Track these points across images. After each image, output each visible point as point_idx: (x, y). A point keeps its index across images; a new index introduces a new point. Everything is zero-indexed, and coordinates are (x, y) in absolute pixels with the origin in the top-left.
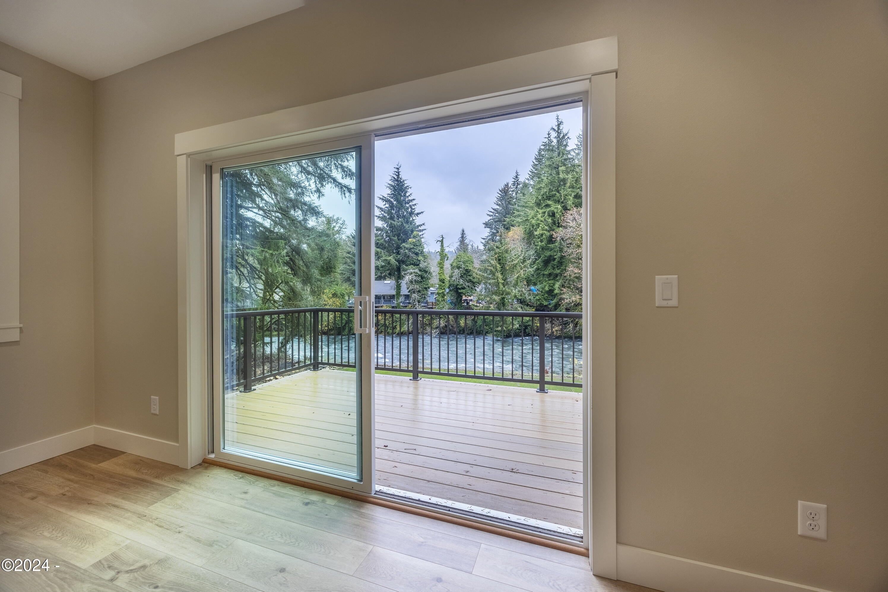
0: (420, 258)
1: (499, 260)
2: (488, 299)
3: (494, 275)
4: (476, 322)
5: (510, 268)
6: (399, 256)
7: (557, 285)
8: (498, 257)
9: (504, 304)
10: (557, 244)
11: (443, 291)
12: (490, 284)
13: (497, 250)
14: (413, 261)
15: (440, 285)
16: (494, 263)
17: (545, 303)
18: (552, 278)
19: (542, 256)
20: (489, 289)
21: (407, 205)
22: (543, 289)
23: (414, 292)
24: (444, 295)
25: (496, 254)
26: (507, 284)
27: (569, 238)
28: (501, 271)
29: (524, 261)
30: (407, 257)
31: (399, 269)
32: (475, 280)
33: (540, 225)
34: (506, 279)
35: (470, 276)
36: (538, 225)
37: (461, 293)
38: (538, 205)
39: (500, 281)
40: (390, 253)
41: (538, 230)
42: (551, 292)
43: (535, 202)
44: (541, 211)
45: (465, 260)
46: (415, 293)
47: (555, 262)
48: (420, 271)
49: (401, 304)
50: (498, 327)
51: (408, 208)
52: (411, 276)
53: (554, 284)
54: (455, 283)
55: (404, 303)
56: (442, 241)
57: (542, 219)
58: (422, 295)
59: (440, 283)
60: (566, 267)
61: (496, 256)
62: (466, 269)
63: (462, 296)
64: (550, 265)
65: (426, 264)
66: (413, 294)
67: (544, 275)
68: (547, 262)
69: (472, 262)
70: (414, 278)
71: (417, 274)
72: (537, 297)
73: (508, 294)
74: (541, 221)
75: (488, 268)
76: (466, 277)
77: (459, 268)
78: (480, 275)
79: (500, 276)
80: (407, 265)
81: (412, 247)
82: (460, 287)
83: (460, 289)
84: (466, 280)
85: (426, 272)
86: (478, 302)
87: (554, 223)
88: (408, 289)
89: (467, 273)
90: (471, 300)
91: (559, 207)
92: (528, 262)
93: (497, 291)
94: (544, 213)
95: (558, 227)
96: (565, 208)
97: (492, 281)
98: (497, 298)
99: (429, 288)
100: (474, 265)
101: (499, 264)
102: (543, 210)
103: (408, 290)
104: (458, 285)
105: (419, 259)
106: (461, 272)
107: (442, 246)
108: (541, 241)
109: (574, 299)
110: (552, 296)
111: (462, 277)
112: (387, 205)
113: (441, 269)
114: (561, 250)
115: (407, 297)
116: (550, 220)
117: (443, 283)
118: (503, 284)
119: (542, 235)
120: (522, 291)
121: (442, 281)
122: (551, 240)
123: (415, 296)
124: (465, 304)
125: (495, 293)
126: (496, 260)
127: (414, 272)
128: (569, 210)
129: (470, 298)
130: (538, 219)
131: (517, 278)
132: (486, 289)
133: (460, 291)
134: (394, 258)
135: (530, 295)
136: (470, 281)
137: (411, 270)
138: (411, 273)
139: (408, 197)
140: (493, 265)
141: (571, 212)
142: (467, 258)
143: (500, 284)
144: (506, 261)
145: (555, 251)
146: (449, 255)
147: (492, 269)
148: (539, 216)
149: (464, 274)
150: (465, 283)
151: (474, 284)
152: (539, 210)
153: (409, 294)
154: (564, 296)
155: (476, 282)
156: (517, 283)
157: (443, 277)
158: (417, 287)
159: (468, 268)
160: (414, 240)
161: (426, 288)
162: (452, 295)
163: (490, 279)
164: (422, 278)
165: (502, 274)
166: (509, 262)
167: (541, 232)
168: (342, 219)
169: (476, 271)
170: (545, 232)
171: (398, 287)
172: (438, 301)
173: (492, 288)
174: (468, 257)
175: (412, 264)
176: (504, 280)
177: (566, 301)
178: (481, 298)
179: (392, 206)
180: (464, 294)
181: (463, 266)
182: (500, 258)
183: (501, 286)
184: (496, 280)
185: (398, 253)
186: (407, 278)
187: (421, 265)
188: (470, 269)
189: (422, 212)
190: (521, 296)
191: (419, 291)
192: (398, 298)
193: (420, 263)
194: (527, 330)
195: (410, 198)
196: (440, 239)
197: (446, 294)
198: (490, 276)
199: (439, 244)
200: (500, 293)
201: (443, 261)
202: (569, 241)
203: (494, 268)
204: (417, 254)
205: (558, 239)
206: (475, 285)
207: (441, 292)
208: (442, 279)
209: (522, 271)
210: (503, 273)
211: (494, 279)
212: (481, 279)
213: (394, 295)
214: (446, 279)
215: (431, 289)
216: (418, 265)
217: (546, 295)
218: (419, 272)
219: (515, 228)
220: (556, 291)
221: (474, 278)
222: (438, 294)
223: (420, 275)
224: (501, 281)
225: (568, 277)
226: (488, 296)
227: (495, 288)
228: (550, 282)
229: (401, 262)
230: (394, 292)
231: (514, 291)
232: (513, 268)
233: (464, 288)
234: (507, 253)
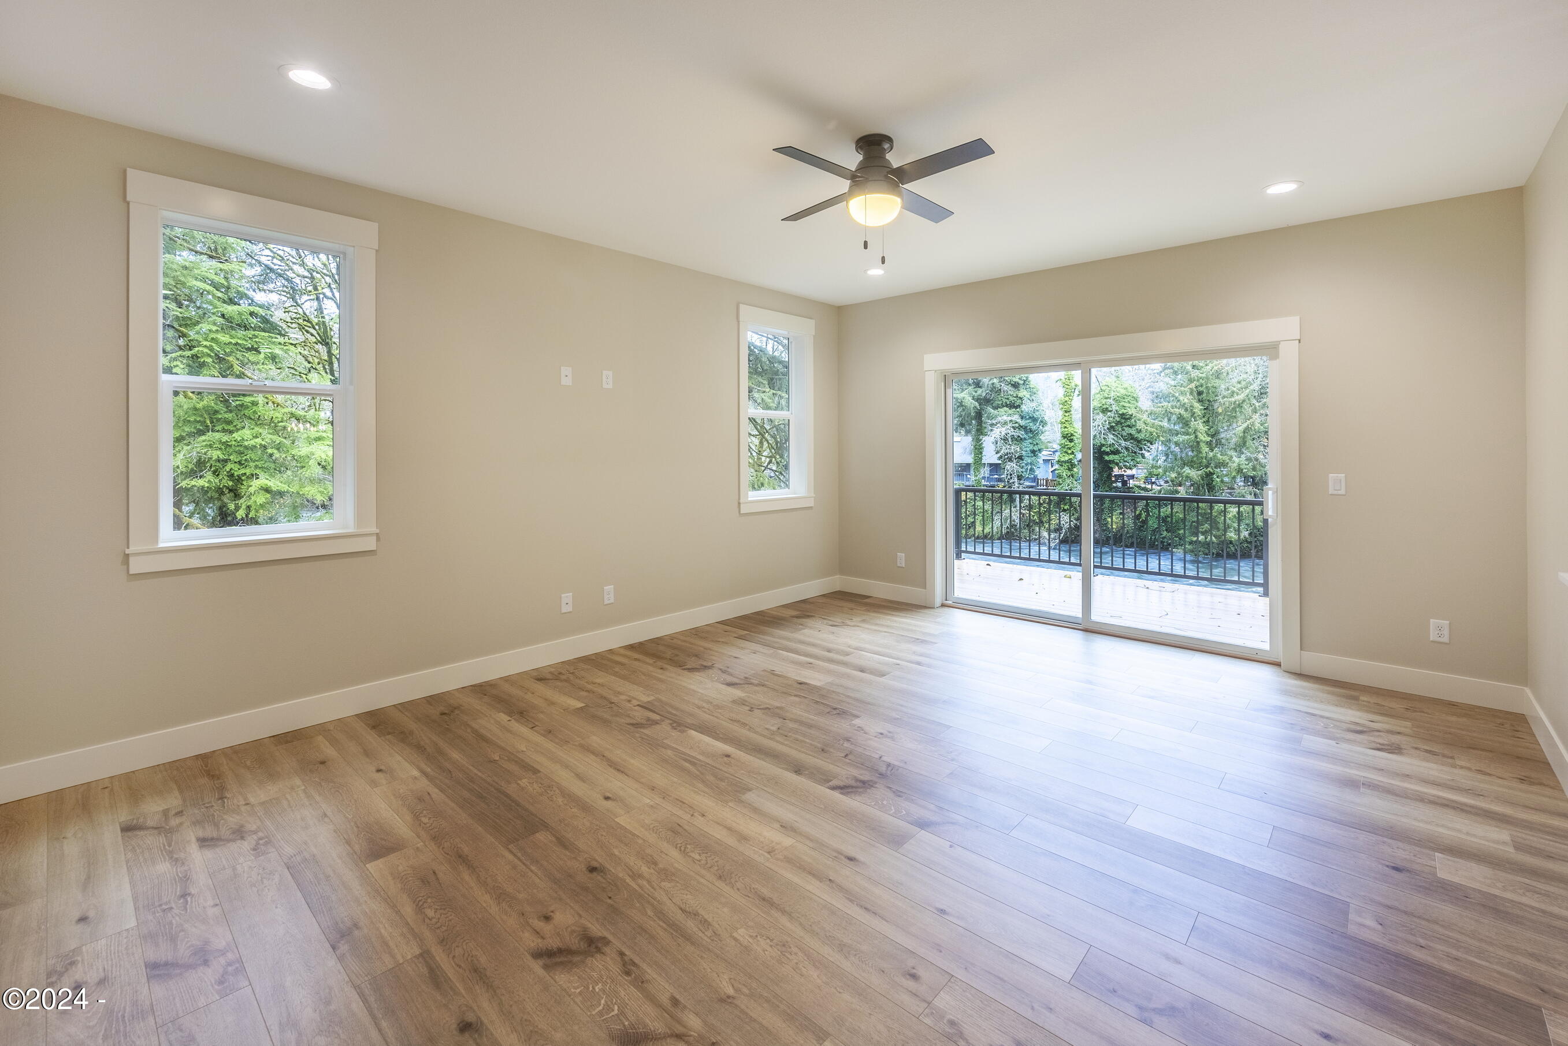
0: (1023, 393)
1: (1200, 393)
2: (1173, 475)
3: (1186, 424)
5: (1226, 410)
6: (980, 391)
8: (1196, 387)
9: (1210, 485)
11: (1071, 456)
12: (1177, 444)
13: (1196, 373)
14: (1008, 399)
15: (1063, 446)
16: (1186, 401)
20: (1176, 456)
23: (1010, 460)
24: (1072, 465)
25: (1191, 381)
26: (1219, 443)
28: (1204, 417)
29: (1262, 395)
30: (996, 392)
31: (979, 415)
32: (1141, 436)
34: (1217, 433)
35: (1131, 427)
37: (1110, 462)
39: (1202, 438)
45: (1118, 394)
46: (1012, 461)
48: (1022, 417)
49: (984, 482)
50: (1196, 534)
52: (1004, 429)
54: (1097, 442)
55: (989, 479)
58: (1026, 465)
59: (1063, 441)
61: (1193, 385)
62: (1120, 412)
63: (1111, 469)
65: (1034, 404)
66: (1009, 463)
69: (1136, 399)
70: (1011, 432)
71: (1017, 425)
73: (1223, 464)
75: (1172, 411)
76: (1120, 429)
77: (1105, 411)
78: (1153, 425)
79: (1202, 428)
80: (996, 408)
82: (1108, 450)
83: (1108, 454)
84: (1122, 436)
85: (1034, 420)
86: (1147, 480)
88: (997, 452)
89: (1123, 421)
90: (1132, 477)
93: (1195, 459)
97: (1181, 438)
98: (1194, 474)
99: (1040, 450)
100: (1139, 404)
101: (1200, 401)
103: (999, 455)
104: (1102, 445)
105: (1020, 395)
106: (1111, 419)
111: (1111, 428)
113: (1067, 414)
115: (995, 468)
117: (1071, 441)
118: (1209, 444)
120: (1257, 459)
121: (1068, 437)
123: (1010, 466)
124: (1119, 485)
125: (1191, 464)
126: (1191, 393)
127: (1011, 421)
129: (1129, 472)
131: (1244, 432)
132: (1167, 455)
133: (1107, 458)
134: (970, 394)
136: (1131, 437)
137: (1005, 418)
138: (1005, 423)
140: (1185, 404)
142: (1124, 392)
143: (1202, 445)
144: (1216, 396)
147: (1182, 412)
149: (1118, 423)
150: (1120, 441)
151: (1139, 443)
153: (1000, 462)
155: (1145, 440)
156: (1245, 443)
157: (1070, 430)
158: (1016, 449)
159: (1125, 411)
161: (1033, 452)
163: (1177, 435)
164: (1027, 431)
165: (1207, 422)
166: (1224, 397)
169: (1145, 417)
171: (978, 450)
172: (1060, 476)
173: (1181, 452)
174: (1126, 389)
175: (1007, 406)
176: (1213, 436)
178: (1155, 471)
180: (1117, 464)
181: (1114, 408)
182: (1201, 389)
183: (1205, 449)
184: (1193, 437)
185: (979, 385)
186: (998, 432)
187: (1023, 407)
188: (1130, 413)
190: (1254, 469)
191: (1020, 458)
192: (977, 470)
193: (1022, 403)
197: (1076, 463)
198: (1177, 427)
200: (1200, 463)
201: (1071, 398)
203: (1186, 410)
204: (1016, 386)
206: (1141, 446)
207: (1067, 458)
208: (1067, 434)
209: (1256, 417)
210: (1208, 421)
211: (1188, 434)
212: (1157, 433)
213: (968, 465)
214: (1075, 434)
215: (1044, 453)
216: (1019, 406)
218: (1019, 421)
221: (1139, 431)
222: (1060, 463)
223: (1022, 427)
224: (1204, 437)
226: (1172, 469)
227: (1190, 453)
229: (984, 401)
230: (969, 459)
231: (1235, 459)
232: (1234, 409)
233: (1116, 452)
234: (1218, 377)
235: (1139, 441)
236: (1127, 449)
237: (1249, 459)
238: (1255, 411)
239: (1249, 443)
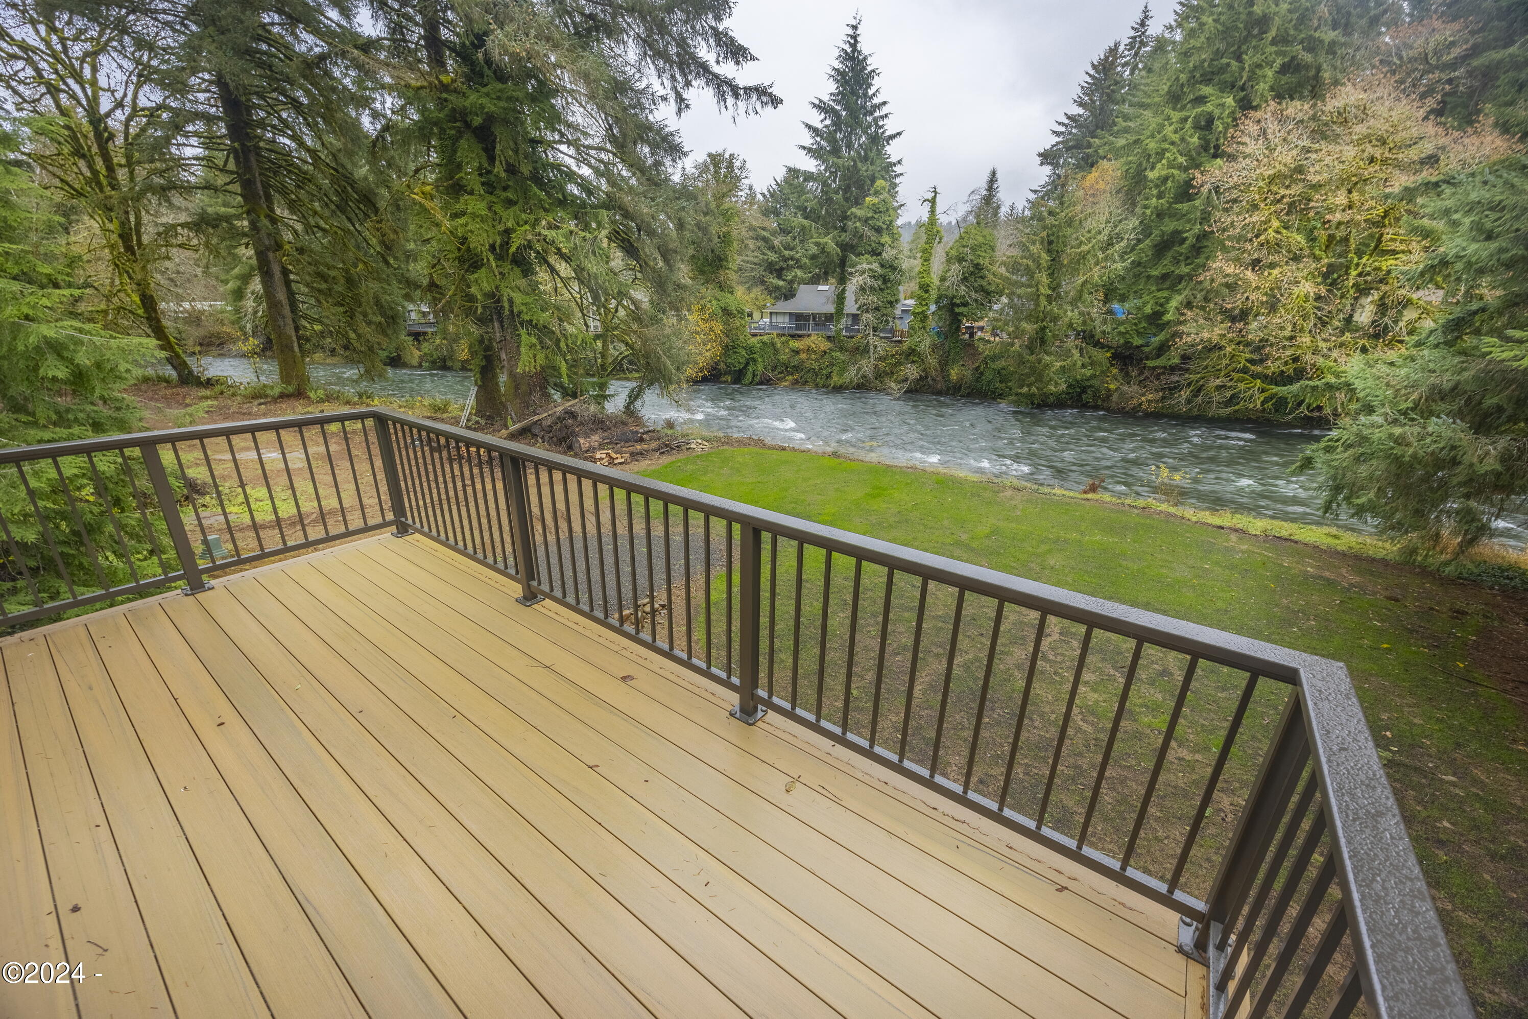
0: (885, 239)
1: (1050, 243)
2: (1011, 329)
3: (1032, 277)
4: (982, 374)
5: (1070, 262)
6: (844, 236)
7: (1174, 303)
8: (1048, 236)
9: (1043, 342)
10: (1197, 203)
11: (925, 308)
13: (1050, 220)
14: (870, 245)
16: (1035, 250)
17: (1137, 341)
18: (1167, 284)
19: (1156, 232)
21: (869, 119)
22: (1139, 309)
23: (867, 311)
24: (925, 317)
25: (1044, 228)
26: (1059, 296)
27: (1235, 187)
28: (1049, 269)
29: (1110, 244)
30: (859, 238)
31: (843, 263)
33: (1167, 155)
34: (1059, 285)
35: (982, 278)
36: (1161, 154)
37: (961, 314)
38: (1175, 98)
39: (1043, 291)
40: (828, 227)
41: (1159, 166)
42: (1155, 319)
43: (1169, 92)
44: (1176, 116)
45: (976, 243)
46: (869, 313)
47: (1184, 249)
48: (882, 266)
49: (844, 333)
50: (1021, 386)
51: (869, 126)
52: (862, 278)
53: (1168, 300)
54: (950, 293)
55: (848, 330)
56: (933, 201)
57: (1175, 138)
58: (882, 316)
60: (1208, 258)
62: (975, 262)
63: (960, 322)
64: (1170, 254)
65: (895, 252)
66: (865, 314)
67: (1149, 277)
68: (1162, 248)
69: (992, 248)
70: (870, 282)
71: (876, 274)
72: (1122, 329)
73: (1055, 319)
74: (1173, 143)
75: (1021, 261)
76: (973, 281)
77: (960, 260)
79: (1045, 280)
80: (857, 255)
81: (870, 215)
82: (959, 302)
83: (958, 306)
84: (973, 288)
85: (893, 268)
87: (1205, 148)
88: (856, 302)
89: (977, 272)
91: (1230, 101)
92: (1119, 247)
94: (1185, 120)
95: (1215, 156)
96: (1246, 105)
97: (1025, 291)
98: (1029, 327)
99: (897, 301)
100: (995, 254)
101: (1049, 251)
102: (1184, 114)
103: (857, 306)
104: (954, 297)
105: (883, 241)
107: (933, 211)
108: (1160, 196)
109: (1206, 335)
110: (1158, 325)
111: (965, 279)
112: (828, 122)
114: (1205, 217)
115: (855, 318)
116: (1195, 140)
117: (927, 292)
118: (1049, 298)
119: (1165, 179)
120: (1089, 314)
121: (925, 288)
122: (1186, 192)
123: (868, 317)
124: (967, 336)
125: (1028, 318)
126: (1042, 243)
127: (869, 270)
128: (1256, 108)
130: (1165, 140)
131: (1082, 285)
133: (957, 310)
134: (834, 238)
135: (1105, 322)
136: (981, 289)
137: (865, 266)
138: (864, 272)
139: (871, 98)
140: (1034, 254)
141: (1258, 114)
142: (981, 239)
143: (1042, 298)
145: (1189, 221)
146: (943, 233)
147: (1030, 263)
148: (1169, 130)
149: (972, 274)
150: (971, 293)
152: (1172, 113)
153: (859, 313)
154: (1182, 328)
155: (994, 292)
156: (1080, 297)
157: (927, 280)
158: (873, 299)
160: (876, 200)
161: (891, 303)
162: (940, 318)
163: (1021, 287)
164: (885, 280)
165: (1051, 275)
167: (1164, 173)
168: (741, 158)
169: (995, 268)
170: (1175, 172)
171: (840, 299)
172: (913, 328)
174: (984, 236)
175: (869, 253)
176: (1054, 289)
177: (1185, 339)
179: (837, 123)
180: (965, 317)
182: (1052, 238)
183: (1043, 302)
184: (1034, 290)
185: (844, 229)
186: (855, 282)
187: (884, 255)
188: (983, 263)
189: (899, 134)
190: (1084, 323)
191: (877, 309)
192: (838, 321)
193: (883, 251)
194: (1084, 397)
195: (876, 101)
196: (930, 196)
197: (929, 315)
198: (1024, 279)
199: (927, 207)
201: (931, 245)
202: (1235, 194)
203: (1033, 261)
204: (879, 230)
205: (1205, 189)
206: (990, 298)
207: (920, 310)
209: (1097, 269)
210: (1053, 273)
211: (1031, 286)
213: (832, 315)
216: (880, 254)
217: (1144, 324)
218: (879, 270)
219: (1104, 164)
220: (1168, 317)
222: (915, 314)
223: (881, 276)
225: (1207, 284)
227: (1031, 307)
228: (1160, 294)
229: (846, 248)
230: (831, 309)
231: (1069, 313)
232: (1078, 260)
233: (965, 304)
234: (1070, 226)
235: (988, 293)
236: (976, 301)
237: (1081, 314)
238: (1097, 264)
239: (1086, 296)
